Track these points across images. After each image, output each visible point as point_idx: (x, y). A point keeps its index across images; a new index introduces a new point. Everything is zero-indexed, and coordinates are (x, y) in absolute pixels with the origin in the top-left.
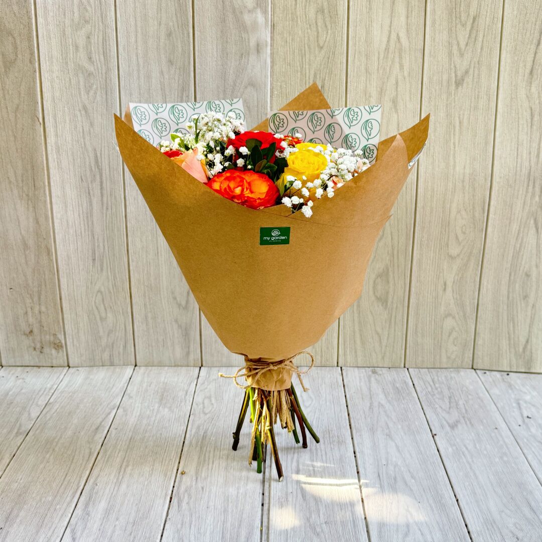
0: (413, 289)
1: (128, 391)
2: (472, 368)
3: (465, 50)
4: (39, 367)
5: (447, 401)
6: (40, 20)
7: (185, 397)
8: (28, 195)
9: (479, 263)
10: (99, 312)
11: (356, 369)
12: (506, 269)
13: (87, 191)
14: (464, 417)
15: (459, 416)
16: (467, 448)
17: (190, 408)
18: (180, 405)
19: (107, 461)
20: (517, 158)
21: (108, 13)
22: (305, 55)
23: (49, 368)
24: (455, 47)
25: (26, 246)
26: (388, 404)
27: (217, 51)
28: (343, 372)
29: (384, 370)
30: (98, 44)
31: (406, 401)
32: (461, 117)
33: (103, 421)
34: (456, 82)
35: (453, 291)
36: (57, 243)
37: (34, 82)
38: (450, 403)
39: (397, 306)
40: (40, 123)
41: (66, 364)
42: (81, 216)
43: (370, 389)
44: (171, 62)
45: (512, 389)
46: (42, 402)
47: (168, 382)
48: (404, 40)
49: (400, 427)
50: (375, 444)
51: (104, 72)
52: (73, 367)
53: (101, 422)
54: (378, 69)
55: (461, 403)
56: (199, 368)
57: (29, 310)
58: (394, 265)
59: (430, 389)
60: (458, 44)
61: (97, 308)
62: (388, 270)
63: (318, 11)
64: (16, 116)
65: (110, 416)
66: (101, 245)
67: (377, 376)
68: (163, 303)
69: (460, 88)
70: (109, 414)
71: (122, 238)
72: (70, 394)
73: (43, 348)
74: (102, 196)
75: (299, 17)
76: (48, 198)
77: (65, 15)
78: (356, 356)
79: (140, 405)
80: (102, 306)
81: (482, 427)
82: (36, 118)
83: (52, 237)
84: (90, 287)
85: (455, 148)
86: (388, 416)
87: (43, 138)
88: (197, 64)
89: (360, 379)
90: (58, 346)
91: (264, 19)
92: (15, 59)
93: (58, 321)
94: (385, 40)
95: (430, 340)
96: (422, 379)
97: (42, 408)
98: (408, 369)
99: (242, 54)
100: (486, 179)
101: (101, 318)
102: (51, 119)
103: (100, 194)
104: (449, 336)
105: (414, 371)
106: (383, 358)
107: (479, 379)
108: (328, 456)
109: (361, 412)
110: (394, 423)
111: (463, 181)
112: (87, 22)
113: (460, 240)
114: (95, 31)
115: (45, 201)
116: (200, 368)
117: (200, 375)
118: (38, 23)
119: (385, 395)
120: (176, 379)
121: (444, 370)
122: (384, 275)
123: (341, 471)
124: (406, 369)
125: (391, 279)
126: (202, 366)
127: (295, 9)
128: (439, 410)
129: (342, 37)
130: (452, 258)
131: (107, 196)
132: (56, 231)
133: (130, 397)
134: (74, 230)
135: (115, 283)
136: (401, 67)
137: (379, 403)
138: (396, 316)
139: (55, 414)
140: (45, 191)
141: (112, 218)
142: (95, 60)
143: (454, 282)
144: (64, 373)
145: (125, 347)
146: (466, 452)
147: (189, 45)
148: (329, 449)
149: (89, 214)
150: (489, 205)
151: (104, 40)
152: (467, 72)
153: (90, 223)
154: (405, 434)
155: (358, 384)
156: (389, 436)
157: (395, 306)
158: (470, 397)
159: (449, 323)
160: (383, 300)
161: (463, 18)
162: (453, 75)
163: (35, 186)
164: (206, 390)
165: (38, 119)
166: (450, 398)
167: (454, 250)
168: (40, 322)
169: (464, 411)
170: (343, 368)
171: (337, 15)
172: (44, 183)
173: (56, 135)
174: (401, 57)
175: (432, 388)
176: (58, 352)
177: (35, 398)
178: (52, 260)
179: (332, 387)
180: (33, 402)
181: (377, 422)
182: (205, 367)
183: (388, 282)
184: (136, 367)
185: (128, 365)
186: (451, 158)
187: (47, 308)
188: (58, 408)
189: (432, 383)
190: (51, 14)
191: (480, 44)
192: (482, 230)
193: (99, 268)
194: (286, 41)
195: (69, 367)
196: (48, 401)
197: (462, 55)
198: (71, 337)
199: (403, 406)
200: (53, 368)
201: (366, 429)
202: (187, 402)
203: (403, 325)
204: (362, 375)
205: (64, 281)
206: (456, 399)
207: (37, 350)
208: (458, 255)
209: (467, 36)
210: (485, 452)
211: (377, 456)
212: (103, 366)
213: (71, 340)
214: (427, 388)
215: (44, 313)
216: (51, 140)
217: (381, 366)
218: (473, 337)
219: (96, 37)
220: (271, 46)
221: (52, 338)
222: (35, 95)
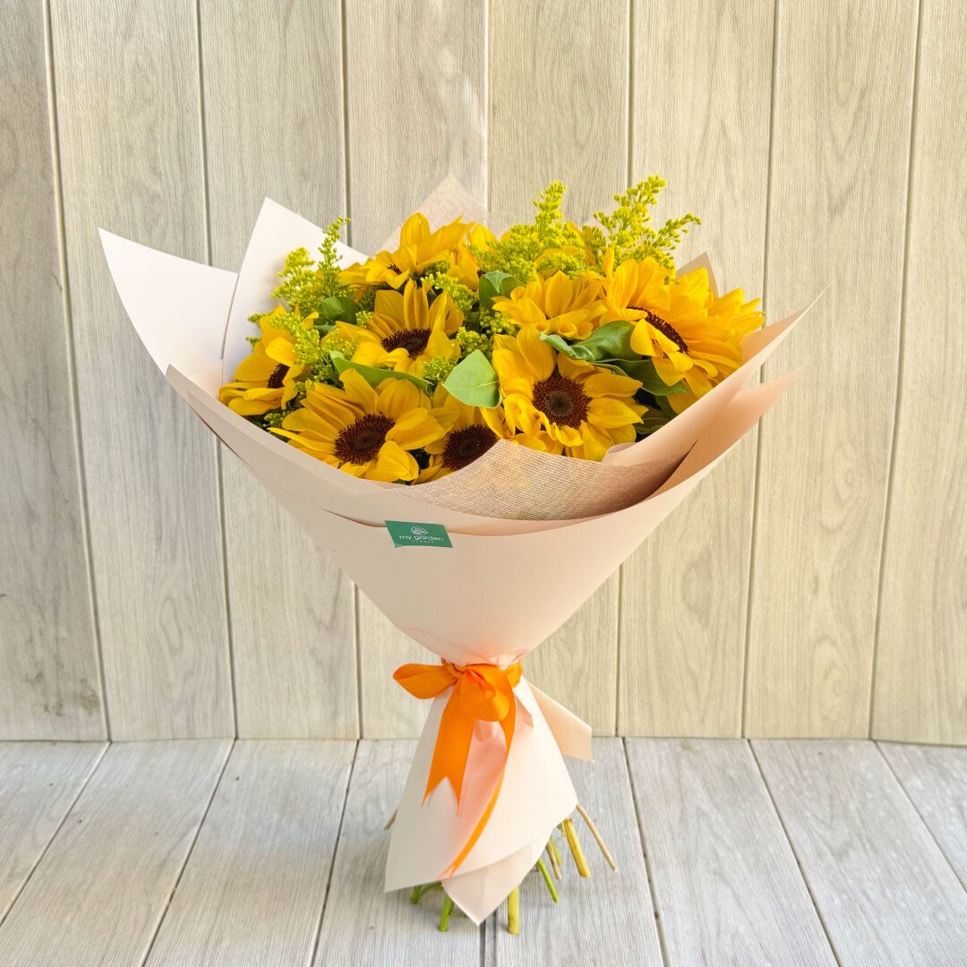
0: (757, 591)
1: (221, 790)
2: (870, 739)
3: (845, 150)
4: (54, 742)
5: (825, 803)
6: (61, 98)
7: (329, 800)
8: (35, 421)
9: (878, 542)
10: (168, 638)
11: (652, 743)
12: (929, 552)
13: (147, 412)
14: (859, 836)
15: (850, 834)
16: (868, 898)
17: (339, 821)
18: (319, 816)
19: (181, 931)
20: (946, 347)
21: (188, 86)
22: (552, 161)
23: (71, 744)
24: (828, 144)
25: (31, 515)
26: (715, 810)
27: (389, 154)
28: (629, 747)
29: (705, 745)
30: (169, 141)
31: (747, 804)
32: (841, 270)
33: (173, 849)
34: (829, 208)
35: (832, 594)
36: (91, 509)
37: (50, 212)
38: (832, 806)
39: (727, 623)
40: (61, 288)
41: (105, 736)
42: (136, 457)
43: (679, 781)
44: (303, 175)
45: (946, 779)
46: (59, 811)
47: (298, 770)
48: (734, 134)
49: (739, 856)
50: (694, 891)
51: (180, 192)
52: (118, 742)
53: (170, 853)
54: (687, 187)
55: (852, 806)
56: (356, 742)
57: (36, 634)
58: (720, 546)
59: (792, 780)
60: (834, 139)
61: (164, 630)
62: (710, 555)
63: (574, 81)
64: (15, 274)
65: (188, 838)
66: (173, 513)
67: (691, 756)
68: (289, 619)
69: (837, 218)
70: (185, 834)
71: (212, 498)
72: (113, 795)
73: (61, 706)
74: (175, 420)
75: (540, 93)
76: (74, 425)
77: (107, 89)
78: (652, 716)
79: (244, 816)
80: (174, 626)
81: (894, 855)
82: (53, 279)
83: (81, 498)
84: (150, 591)
85: (829, 328)
86: (716, 836)
87: (65, 315)
88: (352, 179)
89: (661, 762)
90: (90, 702)
91: (476, 97)
92: (15, 171)
93: (92, 656)
94: (698, 132)
95: (791, 687)
96: (777, 759)
97: (59, 824)
98: (749, 741)
99: (436, 160)
100: (888, 387)
101: (171, 648)
102: (80, 280)
103: (170, 417)
104: (826, 677)
105: (762, 744)
106: (702, 720)
107: (883, 760)
108: (604, 919)
109: (664, 828)
110: (729, 848)
111: (847, 389)
112: (149, 102)
113: (843, 498)
114: (163, 118)
115: (69, 432)
116: (358, 742)
117: (358, 756)
118: (58, 105)
119: (709, 794)
120: (312, 764)
121: (817, 742)
122: (701, 564)
123: (630, 947)
124: (746, 742)
125: (715, 572)
126: (361, 737)
127: (534, 77)
128: (813, 822)
129: (619, 127)
130: (827, 531)
131: (185, 422)
132: (89, 487)
133: (226, 801)
134: (123, 485)
135: (198, 583)
136: (730, 180)
137: (699, 809)
138: (725, 641)
139: (82, 837)
140: (68, 412)
141: (193, 462)
142: (163, 173)
143: (833, 577)
144: (101, 755)
145: (216, 702)
146: (867, 905)
147: (338, 142)
148: (607, 903)
149: (151, 456)
150: (895, 433)
151: (181, 135)
152: (850, 190)
153: (152, 471)
154: (751, 871)
155: (657, 770)
156: (719, 874)
157: (722, 621)
158: (869, 796)
159: (825, 653)
160: (701, 611)
161: (841, 91)
162: (825, 195)
163: (49, 404)
164: (370, 786)
165: (57, 280)
166: (831, 797)
167: (832, 517)
168: (57, 657)
169: (858, 822)
170: (627, 740)
171: (610, 87)
172: (67, 398)
173: (91, 309)
174: (728, 164)
175: (796, 779)
176: (90, 714)
177: (45, 805)
178: (80, 542)
179: (607, 778)
180: (42, 812)
181: (696, 848)
182: (367, 740)
183: (710, 577)
184: (237, 742)
185: (222, 738)
186: (824, 346)
187: (69, 630)
188: (88, 824)
189: (795, 769)
190: (82, 87)
191: (874, 139)
192: (884, 479)
193: (169, 555)
194: (517, 136)
195: (111, 743)
196: (69, 812)
197: (841, 159)
198: (114, 685)
199: (743, 814)
200: (81, 744)
201: (675, 861)
202: (334, 808)
203: (738, 658)
204: (664, 753)
205: (101, 580)
206: (843, 798)
207: (50, 709)
208: (840, 527)
209: (850, 123)
210: (903, 905)
211: (699, 916)
212: (174, 739)
213: (115, 691)
214: (786, 778)
215: (64, 639)
216: (81, 319)
217: (698, 734)
218: (870, 680)
219: (165, 130)
220: (489, 144)
221: (79, 688)
222: (51, 234)
